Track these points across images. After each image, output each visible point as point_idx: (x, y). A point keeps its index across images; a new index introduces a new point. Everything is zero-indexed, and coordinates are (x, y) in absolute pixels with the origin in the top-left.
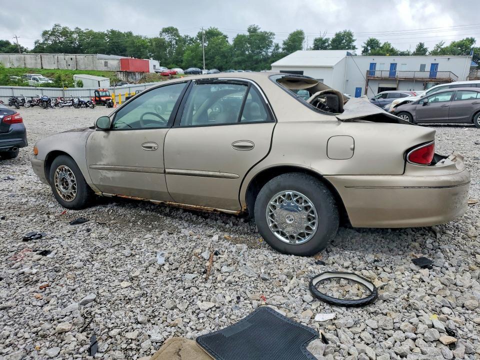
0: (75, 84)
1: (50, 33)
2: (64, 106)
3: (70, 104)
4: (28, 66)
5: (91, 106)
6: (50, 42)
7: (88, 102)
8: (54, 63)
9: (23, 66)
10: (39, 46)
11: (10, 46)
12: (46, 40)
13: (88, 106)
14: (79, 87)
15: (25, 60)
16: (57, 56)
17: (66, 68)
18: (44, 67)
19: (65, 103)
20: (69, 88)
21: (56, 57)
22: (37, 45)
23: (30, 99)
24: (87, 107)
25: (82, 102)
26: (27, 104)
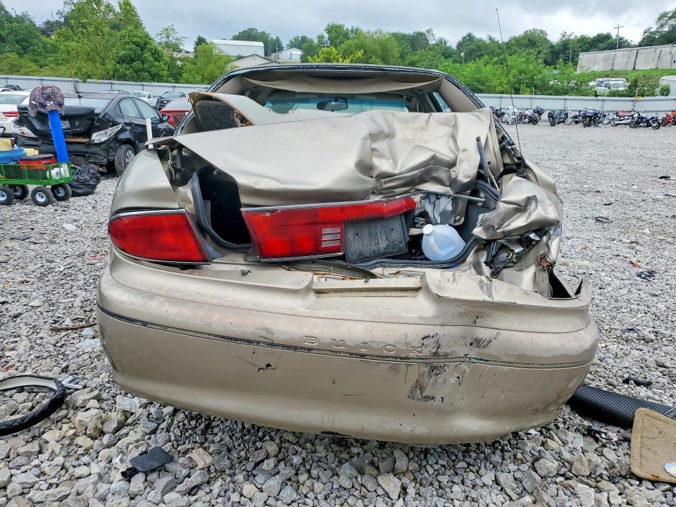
0: (658, 90)
1: (670, 15)
2: (618, 124)
3: (628, 121)
4: (616, 68)
5: (655, 125)
6: (666, 29)
7: (652, 118)
8: (653, 61)
9: (610, 67)
10: (648, 37)
11: (610, 41)
12: (662, 26)
13: (650, 125)
14: (663, 95)
15: (614, 60)
16: (660, 50)
17: (669, 67)
18: (637, 68)
19: (621, 120)
20: (645, 98)
21: (658, 51)
22: (646, 35)
23: (577, 114)
24: (648, 126)
25: (642, 118)
26: (569, 120)
